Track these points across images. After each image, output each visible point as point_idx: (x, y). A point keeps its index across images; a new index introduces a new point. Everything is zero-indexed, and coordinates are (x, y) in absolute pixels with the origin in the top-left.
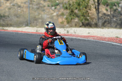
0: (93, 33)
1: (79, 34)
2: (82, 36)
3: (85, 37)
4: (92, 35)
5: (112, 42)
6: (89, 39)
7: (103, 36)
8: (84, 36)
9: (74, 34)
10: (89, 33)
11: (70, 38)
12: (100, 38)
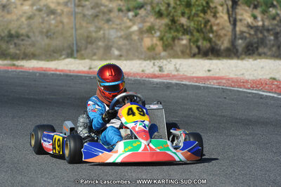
0: (218, 71)
1: (186, 74)
2: (193, 78)
3: (199, 79)
4: (217, 75)
5: (260, 90)
6: (208, 84)
7: (242, 76)
8: (197, 78)
9: (176, 73)
10: (209, 71)
11: (164, 83)
12: (233, 82)
